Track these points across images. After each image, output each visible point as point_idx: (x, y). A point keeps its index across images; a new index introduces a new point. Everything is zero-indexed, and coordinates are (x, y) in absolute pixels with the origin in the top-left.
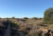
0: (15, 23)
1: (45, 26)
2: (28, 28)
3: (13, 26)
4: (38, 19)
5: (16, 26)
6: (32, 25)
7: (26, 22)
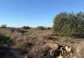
0: (7, 35)
1: (55, 39)
2: (28, 44)
3: (2, 42)
4: (46, 29)
5: (8, 41)
6: (35, 38)
7: (27, 33)
